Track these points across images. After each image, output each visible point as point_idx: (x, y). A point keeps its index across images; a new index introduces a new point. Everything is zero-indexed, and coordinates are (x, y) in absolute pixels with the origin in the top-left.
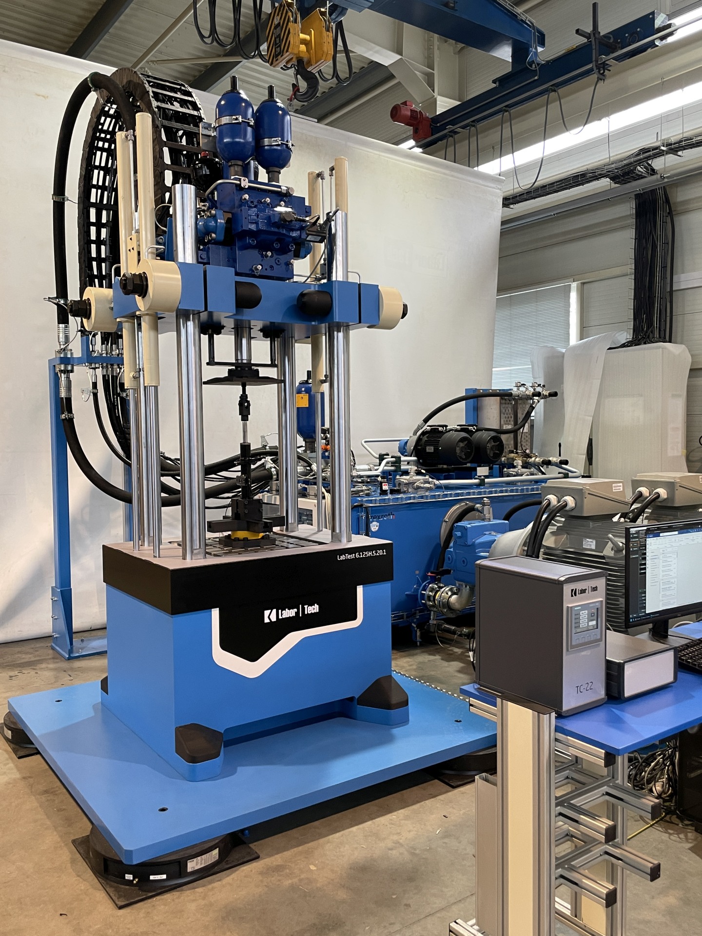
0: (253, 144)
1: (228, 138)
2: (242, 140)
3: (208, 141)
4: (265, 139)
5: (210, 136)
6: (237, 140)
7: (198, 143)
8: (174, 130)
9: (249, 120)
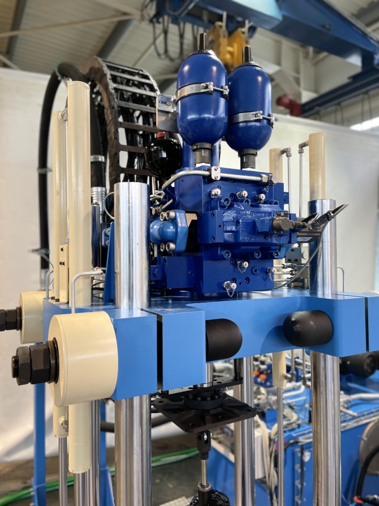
0: (226, 121)
1: (194, 113)
2: (212, 116)
3: (166, 119)
4: (240, 114)
5: (168, 113)
6: (206, 116)
7: (155, 123)
8: (131, 111)
9: (222, 88)
